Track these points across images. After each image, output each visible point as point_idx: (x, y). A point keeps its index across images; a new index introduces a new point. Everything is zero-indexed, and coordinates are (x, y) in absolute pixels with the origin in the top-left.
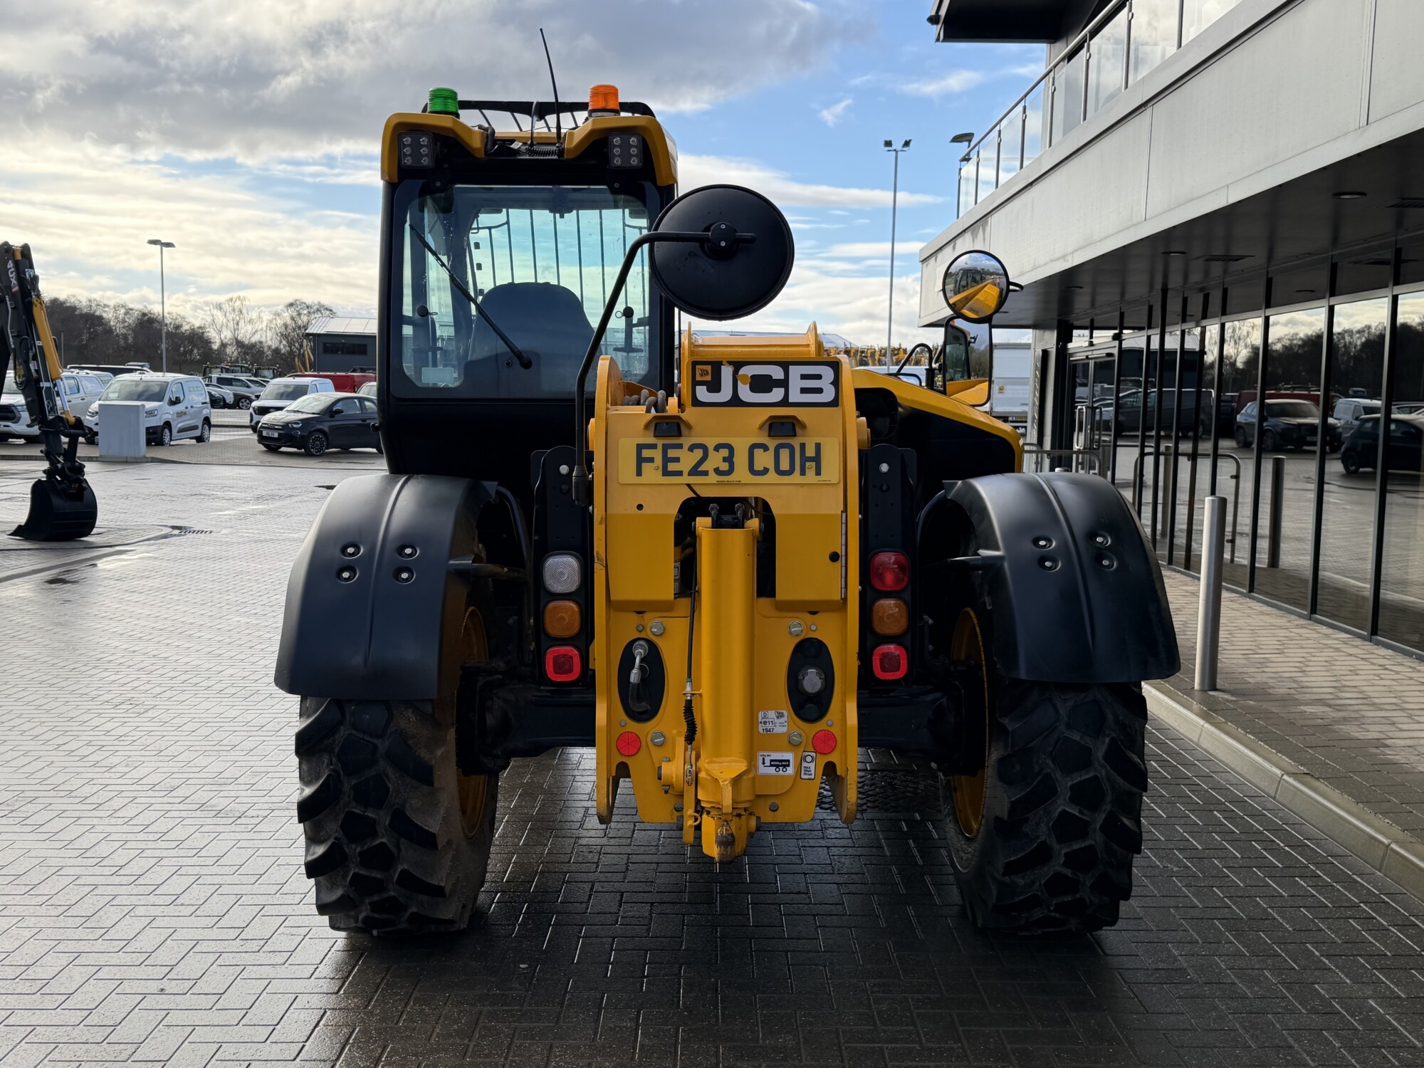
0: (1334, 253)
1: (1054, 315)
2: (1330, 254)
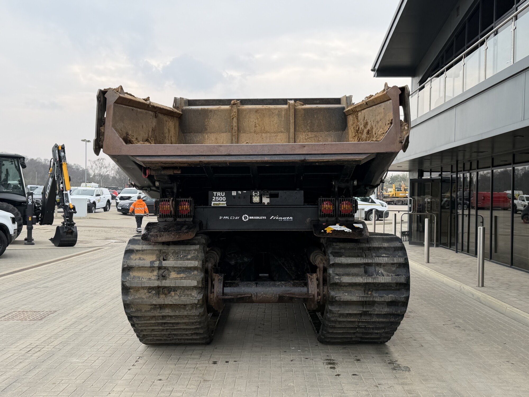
0: (514, 151)
1: (417, 168)
2: (512, 151)
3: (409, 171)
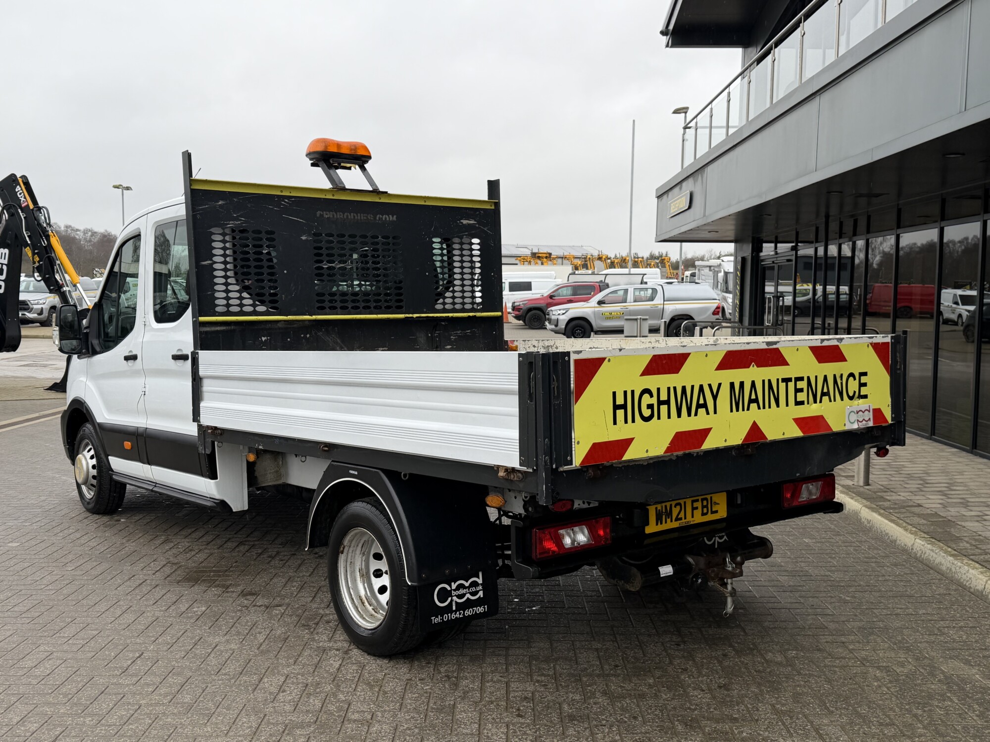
1: (749, 233)
2: (941, 192)
3: (736, 241)
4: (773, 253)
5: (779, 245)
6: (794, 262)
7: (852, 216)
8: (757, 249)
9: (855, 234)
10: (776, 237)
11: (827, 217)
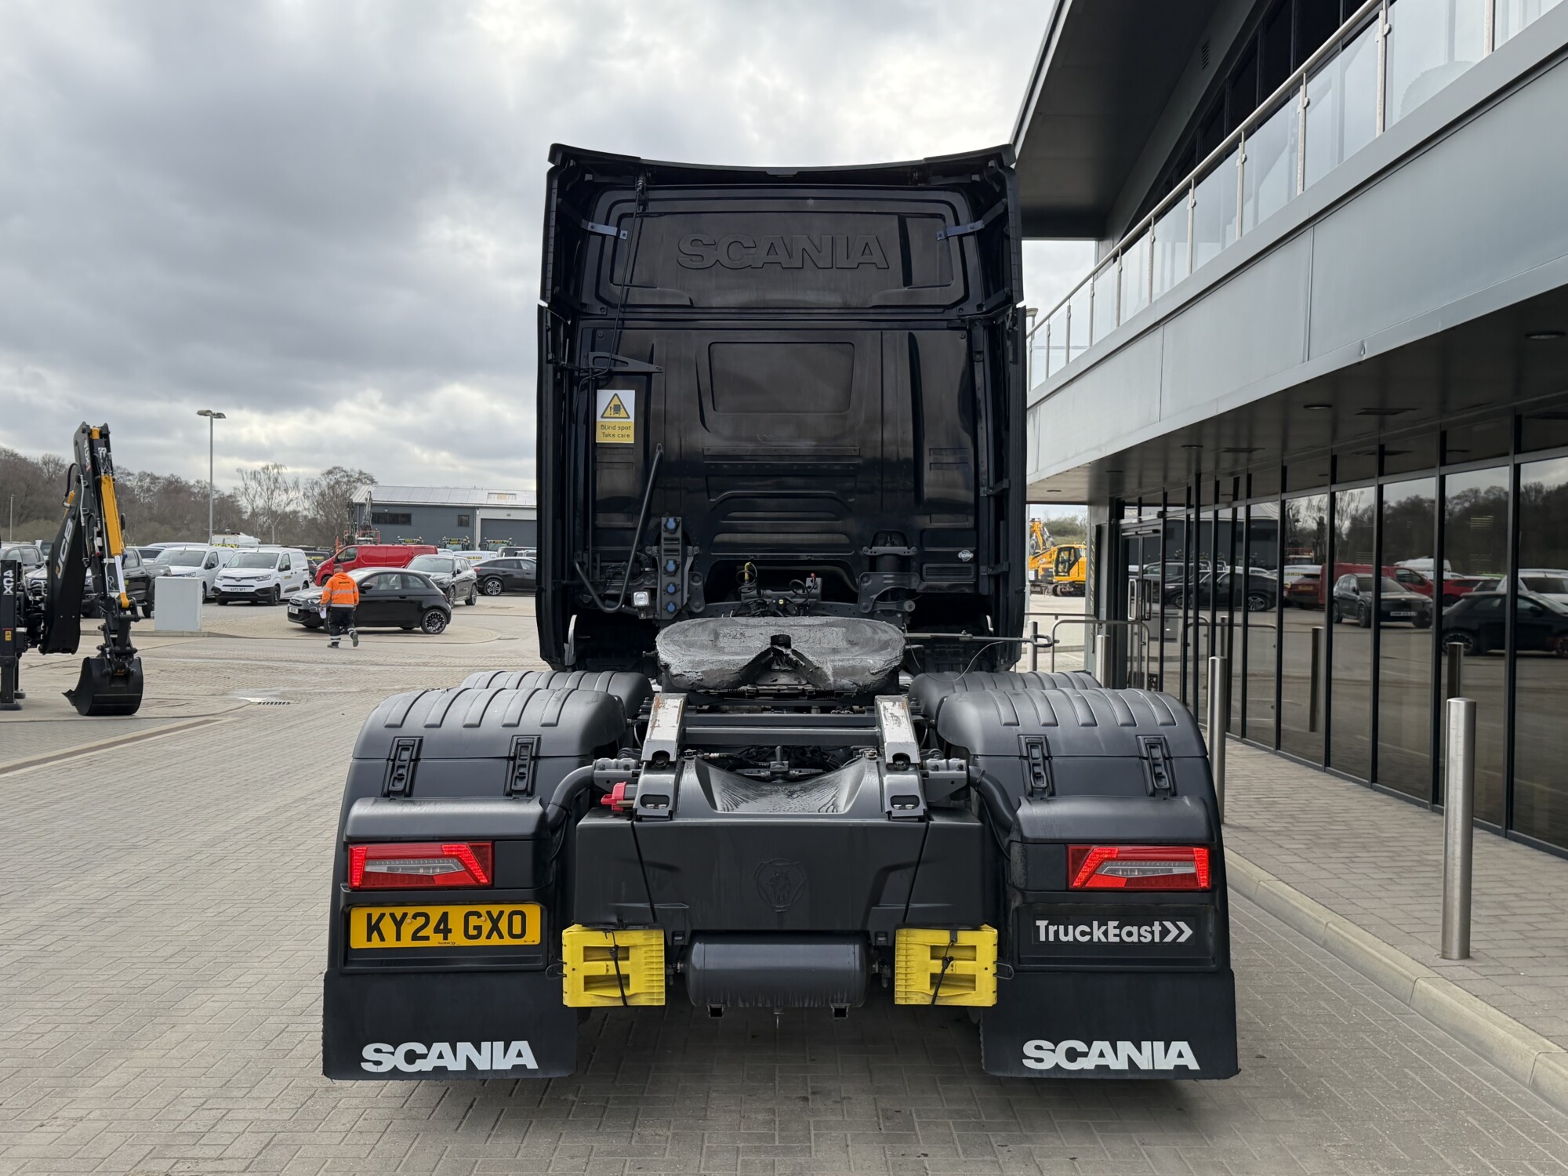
1: (1107, 495)
3: (1089, 503)
4: (1135, 521)
5: (1143, 508)
6: (1161, 535)
7: (1231, 474)
8: (1117, 513)
9: (1236, 498)
10: (1140, 499)
11: (1198, 476)
